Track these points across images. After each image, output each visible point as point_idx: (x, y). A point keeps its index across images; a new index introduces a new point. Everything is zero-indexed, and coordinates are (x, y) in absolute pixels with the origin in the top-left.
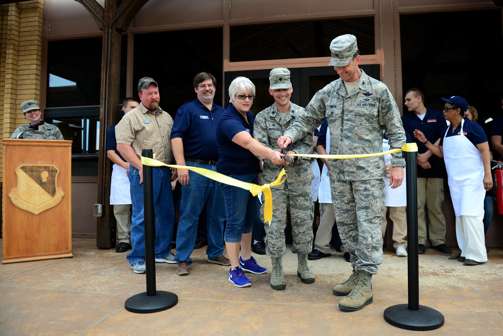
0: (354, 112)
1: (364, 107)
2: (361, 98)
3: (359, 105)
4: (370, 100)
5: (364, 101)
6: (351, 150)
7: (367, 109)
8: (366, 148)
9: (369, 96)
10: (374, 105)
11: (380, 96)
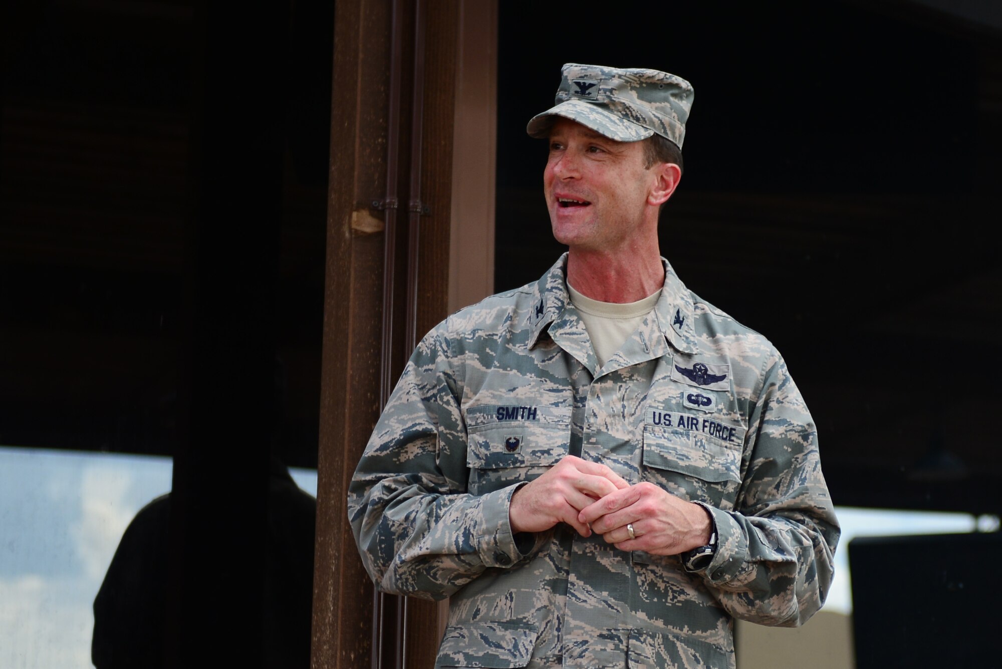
0: (637, 452)
1: (688, 436)
2: (673, 385)
3: (663, 420)
4: (712, 405)
5: (687, 404)
6: (611, 637)
7: (699, 445)
8: (678, 644)
9: (706, 383)
10: (731, 435)
11: (755, 392)
